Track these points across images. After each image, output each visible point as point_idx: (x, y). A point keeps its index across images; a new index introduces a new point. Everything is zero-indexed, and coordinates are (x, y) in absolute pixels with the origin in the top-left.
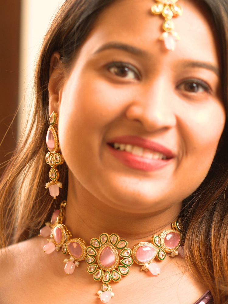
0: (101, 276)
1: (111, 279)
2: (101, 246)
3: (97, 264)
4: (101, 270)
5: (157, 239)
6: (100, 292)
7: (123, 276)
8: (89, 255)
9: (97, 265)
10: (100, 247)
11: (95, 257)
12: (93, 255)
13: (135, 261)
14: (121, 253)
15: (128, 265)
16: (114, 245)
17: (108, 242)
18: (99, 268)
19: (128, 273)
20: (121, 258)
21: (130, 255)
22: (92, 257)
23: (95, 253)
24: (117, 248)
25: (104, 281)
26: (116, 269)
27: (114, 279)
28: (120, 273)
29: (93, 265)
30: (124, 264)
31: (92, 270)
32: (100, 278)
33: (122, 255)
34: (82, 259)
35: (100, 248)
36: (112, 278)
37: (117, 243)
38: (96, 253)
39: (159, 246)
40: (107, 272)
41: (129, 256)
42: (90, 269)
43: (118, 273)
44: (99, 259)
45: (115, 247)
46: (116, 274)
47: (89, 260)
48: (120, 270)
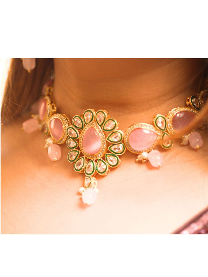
0: (83, 167)
1: (95, 171)
2: (85, 126)
3: (79, 149)
4: (83, 158)
5: (160, 120)
6: (82, 189)
7: (112, 168)
8: (70, 137)
9: (79, 151)
10: (83, 127)
11: (78, 140)
12: (75, 138)
13: (128, 148)
14: (109, 137)
15: (118, 154)
16: (100, 126)
17: (93, 121)
18: (82, 155)
19: (117, 163)
20: (108, 144)
21: (121, 140)
22: (74, 140)
23: (77, 135)
24: (103, 129)
25: (87, 174)
26: (103, 158)
27: (99, 172)
28: (107, 164)
29: (75, 151)
30: (112, 151)
31: (74, 157)
32: (82, 168)
33: (110, 139)
34: (63, 142)
35: (84, 129)
36: (97, 169)
37: (105, 122)
38: (79, 135)
39: (162, 130)
40: (91, 161)
41: (119, 141)
42: (71, 156)
43: (105, 164)
44: (81, 143)
45: (101, 128)
46: (103, 164)
47: (70, 143)
48: (107, 160)
